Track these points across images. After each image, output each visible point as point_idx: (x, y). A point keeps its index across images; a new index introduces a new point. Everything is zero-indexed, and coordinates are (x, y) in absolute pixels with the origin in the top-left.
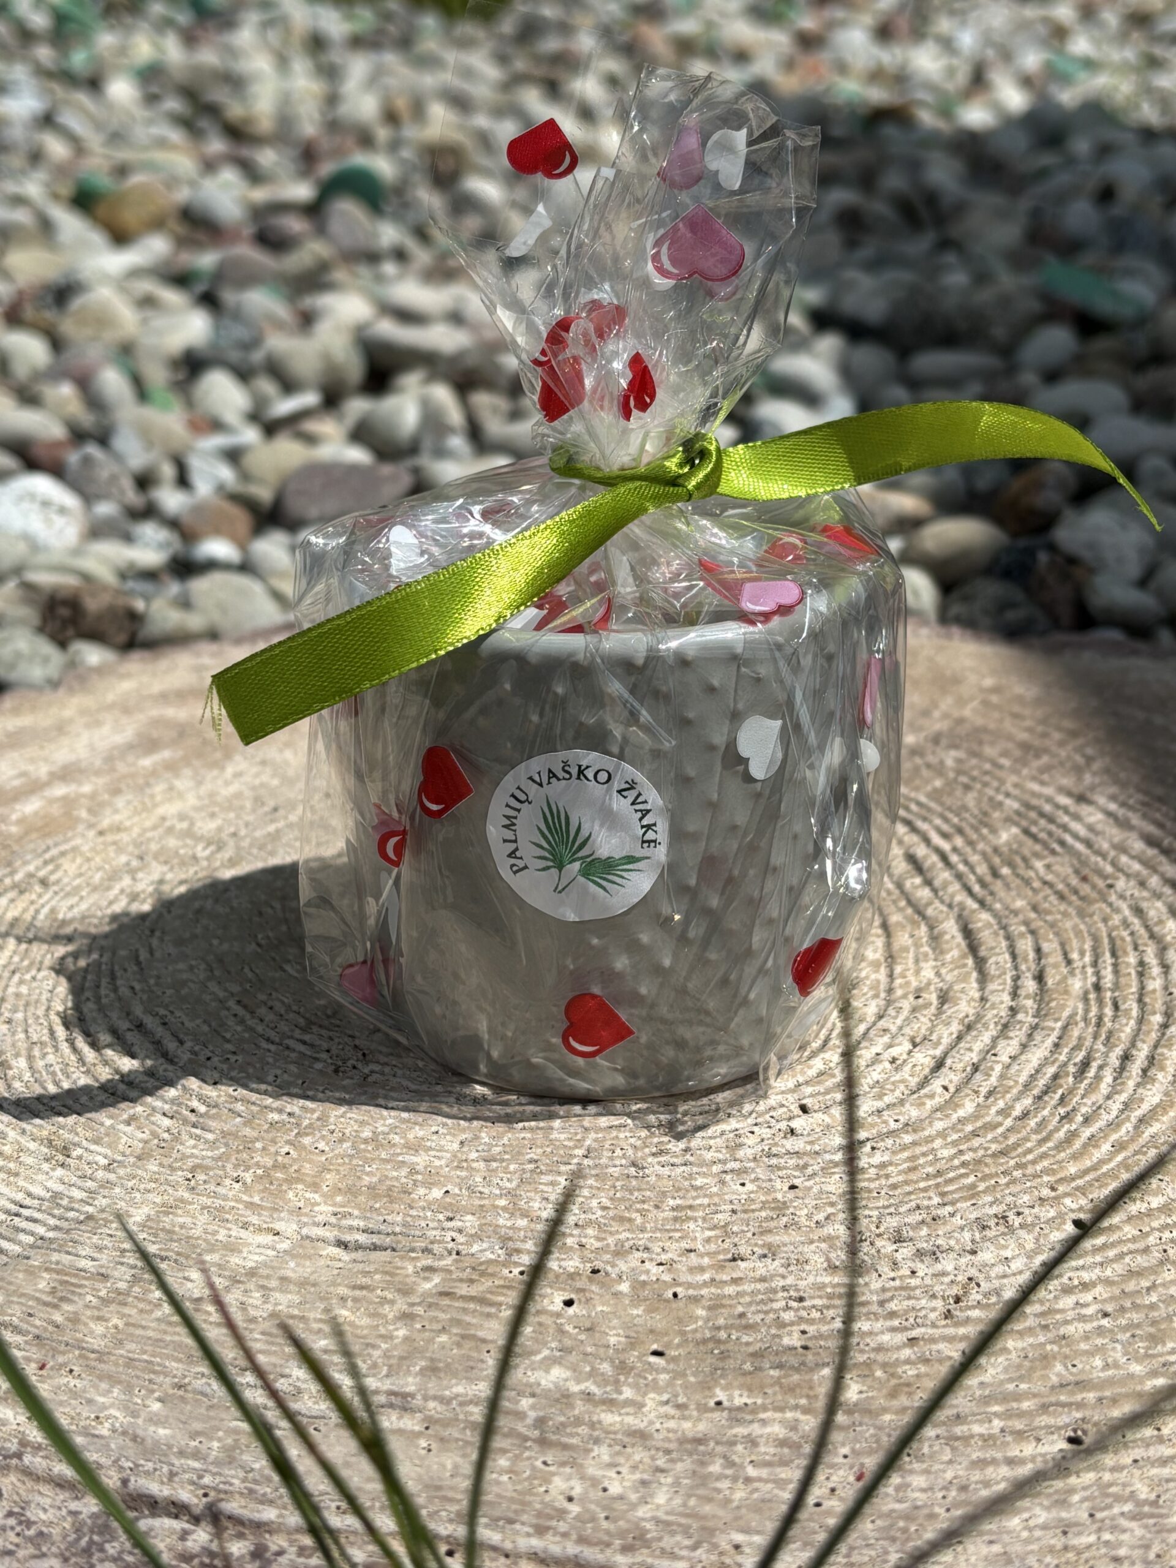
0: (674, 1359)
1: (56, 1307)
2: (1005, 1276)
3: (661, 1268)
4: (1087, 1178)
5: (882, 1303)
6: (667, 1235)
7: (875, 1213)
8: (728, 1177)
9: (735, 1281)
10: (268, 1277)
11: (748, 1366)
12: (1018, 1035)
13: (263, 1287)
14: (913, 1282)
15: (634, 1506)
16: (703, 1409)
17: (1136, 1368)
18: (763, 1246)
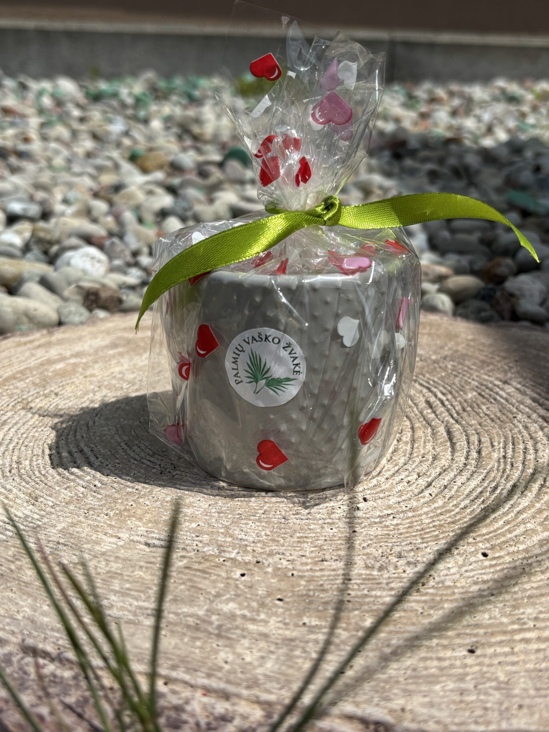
0: (287, 603)
1: (13, 562)
2: (447, 575)
3: (288, 562)
4: (491, 535)
5: (387, 584)
6: (293, 548)
7: (390, 545)
8: (325, 526)
9: (321, 570)
10: (110, 556)
11: (321, 608)
12: (466, 474)
13: (107, 560)
14: (404, 575)
15: (255, 668)
16: (296, 625)
17: (505, 620)
18: (336, 556)
